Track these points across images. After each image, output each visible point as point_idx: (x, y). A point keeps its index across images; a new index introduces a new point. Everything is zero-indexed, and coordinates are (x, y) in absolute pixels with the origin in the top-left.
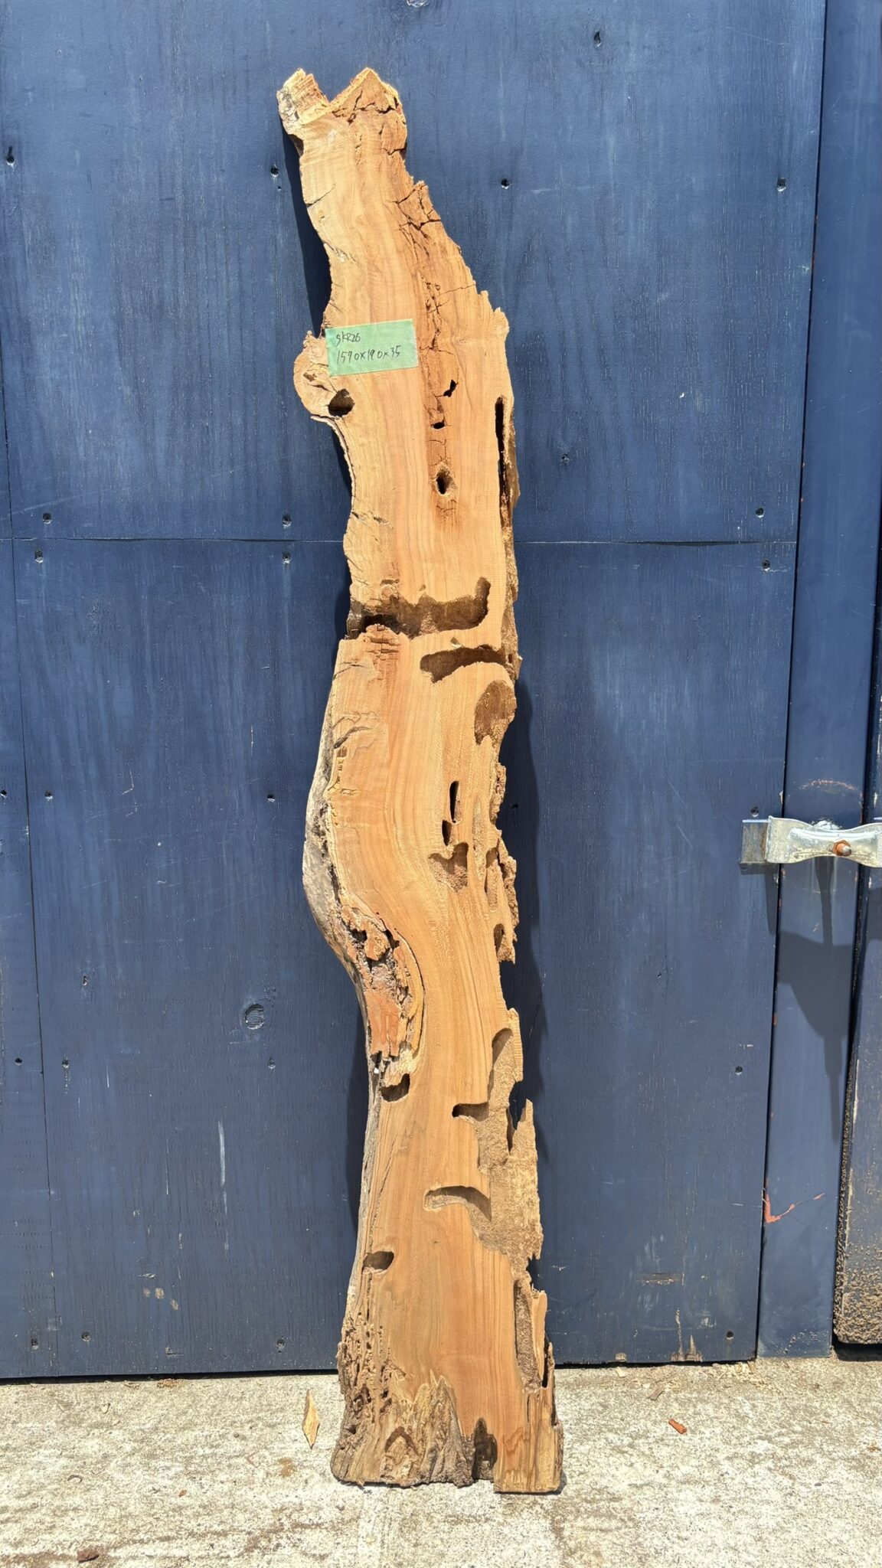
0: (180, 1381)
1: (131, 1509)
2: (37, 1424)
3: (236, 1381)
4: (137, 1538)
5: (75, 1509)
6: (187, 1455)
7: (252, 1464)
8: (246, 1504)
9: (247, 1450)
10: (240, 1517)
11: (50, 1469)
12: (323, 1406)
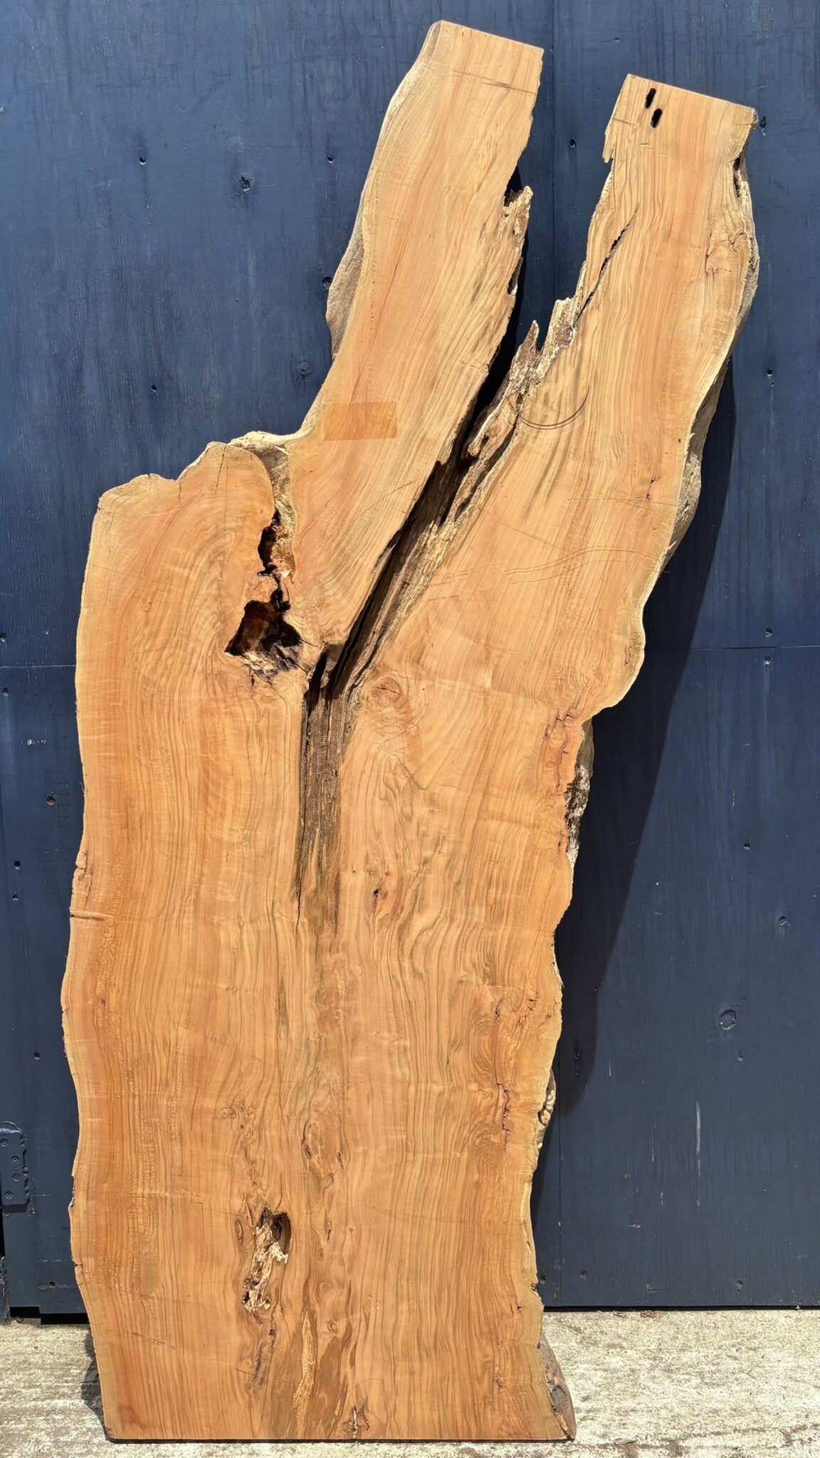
0: (658, 1313)
1: (677, 1410)
2: (561, 1344)
3: (703, 1314)
4: (694, 1432)
5: (632, 1410)
6: (697, 1370)
7: (754, 1378)
8: (767, 1408)
9: (743, 1367)
10: (766, 1417)
11: (595, 1380)
12: (787, 1335)
